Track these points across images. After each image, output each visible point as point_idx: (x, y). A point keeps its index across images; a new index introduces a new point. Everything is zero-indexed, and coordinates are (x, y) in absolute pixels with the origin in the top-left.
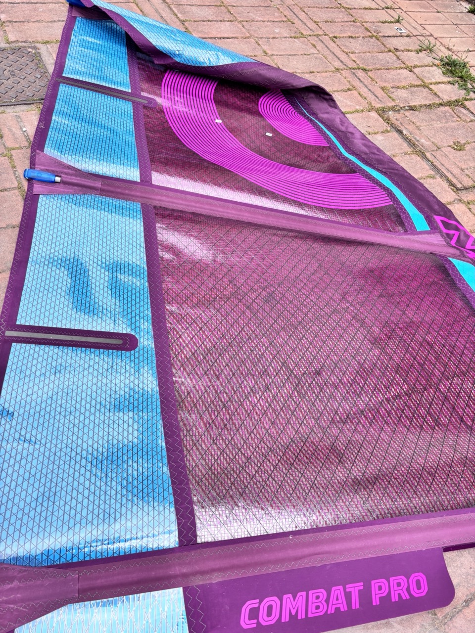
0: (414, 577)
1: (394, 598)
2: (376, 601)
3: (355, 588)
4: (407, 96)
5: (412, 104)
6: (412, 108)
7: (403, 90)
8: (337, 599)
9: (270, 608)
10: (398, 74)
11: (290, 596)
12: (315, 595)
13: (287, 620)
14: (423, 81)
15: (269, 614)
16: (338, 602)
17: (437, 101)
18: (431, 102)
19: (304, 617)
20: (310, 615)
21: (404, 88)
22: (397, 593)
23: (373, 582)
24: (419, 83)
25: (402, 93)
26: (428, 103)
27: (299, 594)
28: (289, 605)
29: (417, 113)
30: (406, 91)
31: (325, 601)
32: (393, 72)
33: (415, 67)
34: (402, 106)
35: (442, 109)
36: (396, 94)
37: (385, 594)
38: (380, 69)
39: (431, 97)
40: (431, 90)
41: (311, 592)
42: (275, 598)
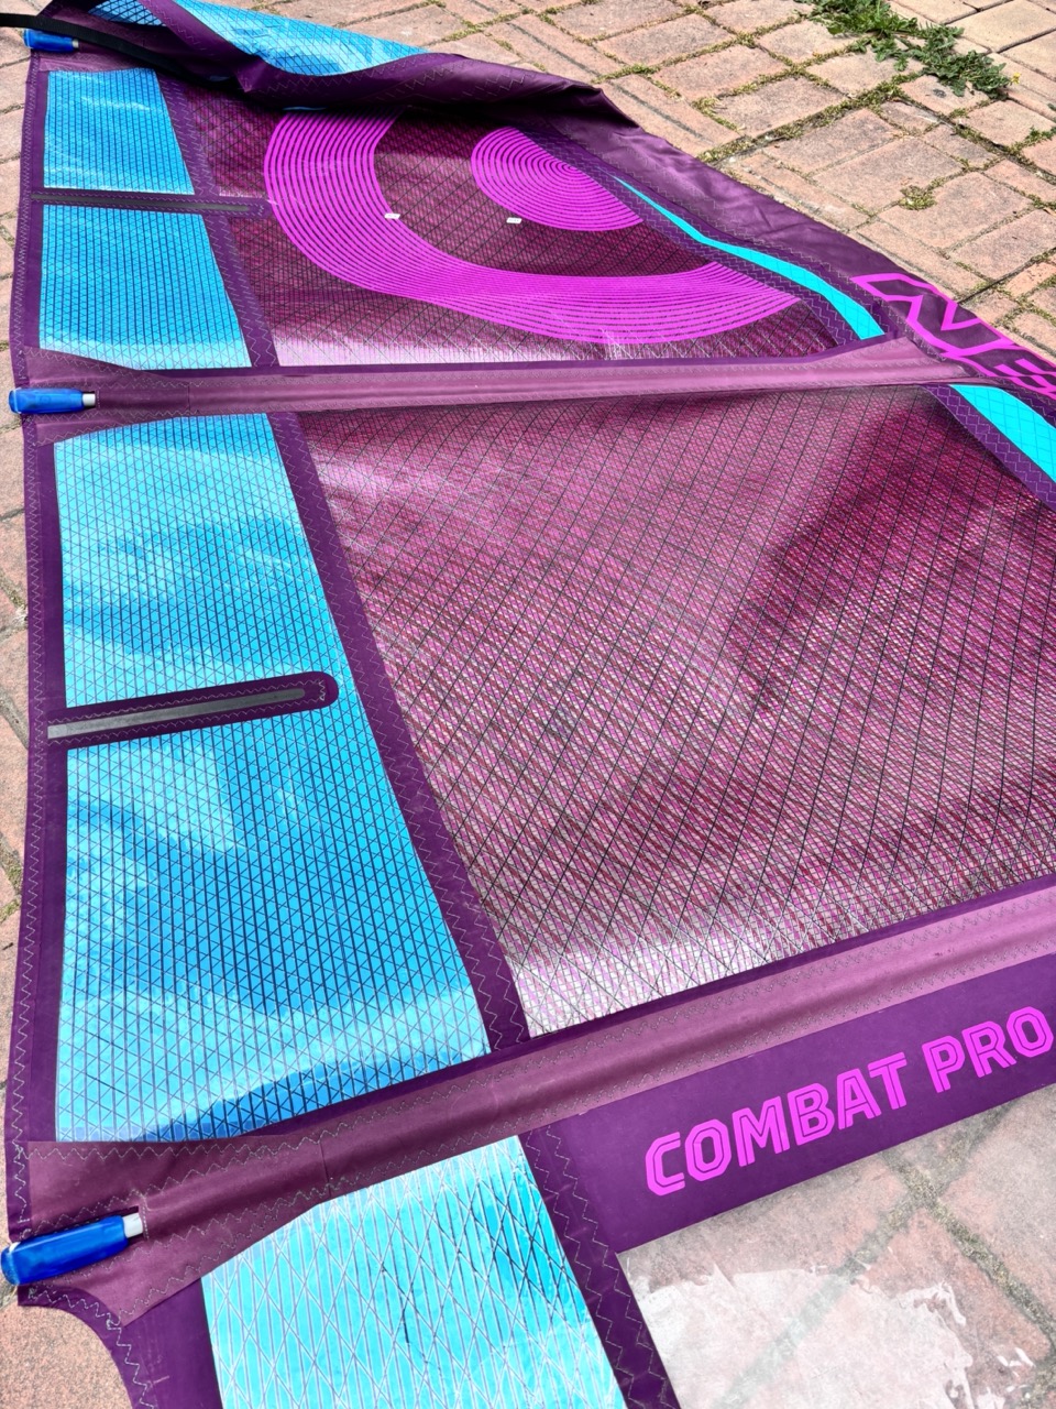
0: (1017, 1019)
1: (983, 1070)
2: (941, 1083)
3: (888, 1068)
4: (759, 108)
5: (776, 125)
6: (781, 136)
7: (747, 98)
8: (854, 1097)
9: (707, 1144)
10: (725, 61)
11: (747, 1111)
12: (801, 1101)
13: (752, 1159)
14: (788, 63)
15: (709, 1156)
16: (855, 1102)
17: (836, 102)
18: (821, 109)
19: (787, 1146)
20: (800, 1141)
21: (747, 90)
22: (984, 1058)
23: (926, 1047)
24: (780, 68)
25: (747, 105)
26: (813, 111)
27: (766, 1104)
28: (749, 1130)
29: (796, 143)
30: (755, 97)
31: (828, 1106)
32: (711, 60)
33: (760, 33)
34: (754, 135)
35: (851, 117)
36: (732, 110)
37: (958, 1066)
38: (679, 60)
39: (818, 95)
40: (813, 78)
41: (791, 1096)
42: (715, 1123)
